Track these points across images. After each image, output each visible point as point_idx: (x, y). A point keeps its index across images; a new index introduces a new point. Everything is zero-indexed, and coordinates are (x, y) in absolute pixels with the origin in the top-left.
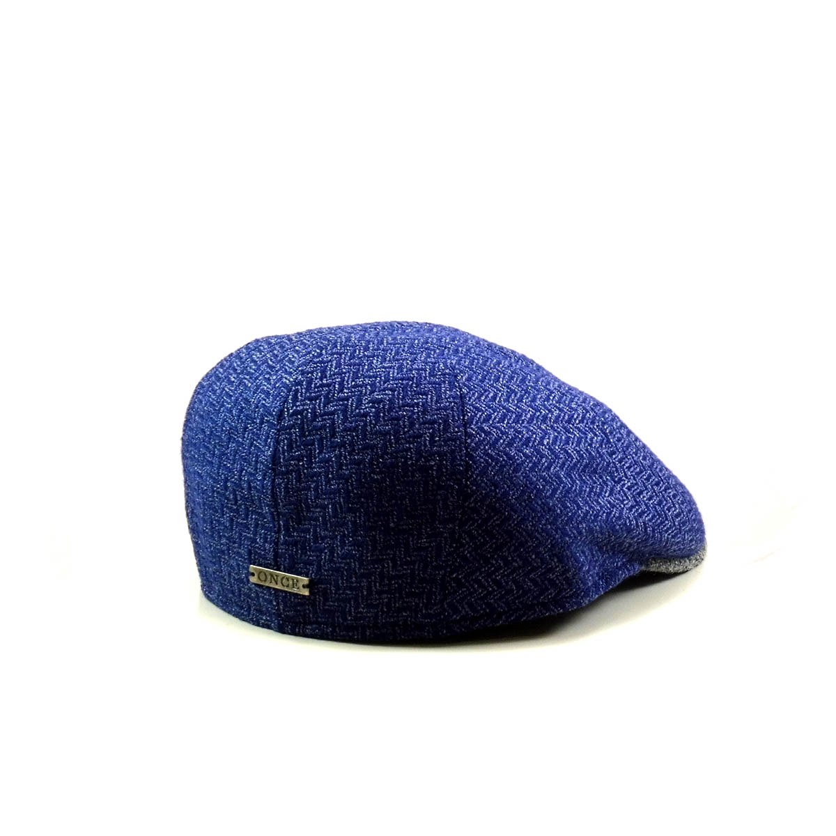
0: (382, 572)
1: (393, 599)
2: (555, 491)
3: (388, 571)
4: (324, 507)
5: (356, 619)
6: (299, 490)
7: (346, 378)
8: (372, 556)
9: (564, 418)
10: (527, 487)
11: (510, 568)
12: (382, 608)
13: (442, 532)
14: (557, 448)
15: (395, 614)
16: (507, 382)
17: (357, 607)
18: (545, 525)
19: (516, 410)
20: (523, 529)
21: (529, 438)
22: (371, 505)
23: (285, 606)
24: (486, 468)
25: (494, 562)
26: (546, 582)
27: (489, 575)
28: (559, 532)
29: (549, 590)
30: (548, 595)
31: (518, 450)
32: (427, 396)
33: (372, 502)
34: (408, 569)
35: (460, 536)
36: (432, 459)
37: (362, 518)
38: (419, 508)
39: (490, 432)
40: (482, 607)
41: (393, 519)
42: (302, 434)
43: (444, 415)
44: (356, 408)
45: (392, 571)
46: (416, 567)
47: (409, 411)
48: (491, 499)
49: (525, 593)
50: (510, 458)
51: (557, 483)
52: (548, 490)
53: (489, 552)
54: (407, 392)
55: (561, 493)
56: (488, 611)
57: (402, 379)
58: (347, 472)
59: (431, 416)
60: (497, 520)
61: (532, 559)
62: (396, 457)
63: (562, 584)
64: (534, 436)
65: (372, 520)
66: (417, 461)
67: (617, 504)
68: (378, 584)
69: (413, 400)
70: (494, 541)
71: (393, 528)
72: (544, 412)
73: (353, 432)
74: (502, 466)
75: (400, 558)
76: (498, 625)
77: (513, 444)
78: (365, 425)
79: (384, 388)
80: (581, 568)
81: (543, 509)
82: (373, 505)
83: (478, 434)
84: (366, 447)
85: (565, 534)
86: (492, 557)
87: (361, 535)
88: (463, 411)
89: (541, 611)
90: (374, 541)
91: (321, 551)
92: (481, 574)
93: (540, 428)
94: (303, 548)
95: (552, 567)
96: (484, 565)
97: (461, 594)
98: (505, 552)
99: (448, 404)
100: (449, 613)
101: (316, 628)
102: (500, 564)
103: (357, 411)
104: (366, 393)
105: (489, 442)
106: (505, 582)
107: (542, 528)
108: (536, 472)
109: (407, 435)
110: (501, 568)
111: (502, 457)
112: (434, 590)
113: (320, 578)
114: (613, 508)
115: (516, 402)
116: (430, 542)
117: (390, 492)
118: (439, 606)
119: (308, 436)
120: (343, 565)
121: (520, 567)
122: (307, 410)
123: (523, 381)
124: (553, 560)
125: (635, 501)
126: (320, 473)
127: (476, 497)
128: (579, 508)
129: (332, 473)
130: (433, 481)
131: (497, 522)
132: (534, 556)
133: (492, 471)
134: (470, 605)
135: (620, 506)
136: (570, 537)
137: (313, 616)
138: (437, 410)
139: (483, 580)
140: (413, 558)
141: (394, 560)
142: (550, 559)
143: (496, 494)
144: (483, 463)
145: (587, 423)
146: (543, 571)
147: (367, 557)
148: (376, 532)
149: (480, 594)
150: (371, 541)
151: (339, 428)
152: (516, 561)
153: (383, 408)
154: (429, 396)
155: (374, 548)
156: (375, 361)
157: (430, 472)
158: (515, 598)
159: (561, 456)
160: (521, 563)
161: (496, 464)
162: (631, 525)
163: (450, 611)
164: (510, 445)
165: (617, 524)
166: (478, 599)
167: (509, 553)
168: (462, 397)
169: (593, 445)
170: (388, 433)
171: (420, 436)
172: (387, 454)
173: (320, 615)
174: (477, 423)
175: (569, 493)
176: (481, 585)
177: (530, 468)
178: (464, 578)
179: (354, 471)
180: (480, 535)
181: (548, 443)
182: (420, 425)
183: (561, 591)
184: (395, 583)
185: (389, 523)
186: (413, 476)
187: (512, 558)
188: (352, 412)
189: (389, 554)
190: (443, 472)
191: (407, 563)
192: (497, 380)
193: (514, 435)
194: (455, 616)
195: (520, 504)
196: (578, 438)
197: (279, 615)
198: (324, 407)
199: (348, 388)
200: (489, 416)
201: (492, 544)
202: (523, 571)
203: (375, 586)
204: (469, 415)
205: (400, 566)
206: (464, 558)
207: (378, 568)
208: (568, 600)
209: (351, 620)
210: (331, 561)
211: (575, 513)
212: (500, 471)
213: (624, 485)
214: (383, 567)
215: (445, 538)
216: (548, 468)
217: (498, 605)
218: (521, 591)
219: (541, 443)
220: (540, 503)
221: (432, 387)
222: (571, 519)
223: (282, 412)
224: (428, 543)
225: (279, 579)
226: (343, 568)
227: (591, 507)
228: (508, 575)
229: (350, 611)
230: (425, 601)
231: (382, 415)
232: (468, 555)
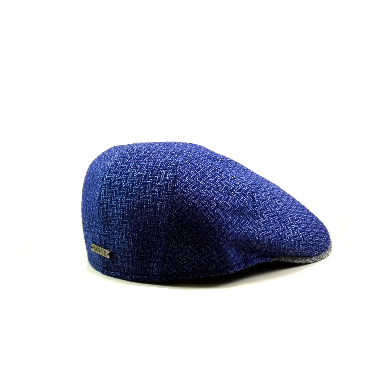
0: (137, 250)
1: (143, 263)
2: (216, 221)
3: (140, 251)
4: (115, 220)
5: (129, 270)
6: (107, 212)
7: (131, 165)
8: (133, 243)
9: (229, 189)
10: (201, 218)
11: (193, 254)
12: (138, 267)
13: (162, 235)
14: (221, 202)
15: (144, 270)
16: (204, 171)
17: (128, 266)
18: (209, 235)
19: (203, 184)
20: (198, 237)
21: (206, 196)
22: (132, 221)
23: (103, 263)
24: (181, 208)
25: (185, 250)
26: (211, 261)
27: (184, 256)
28: (216, 239)
29: (213, 265)
30: (212, 267)
31: (199, 202)
32: (161, 175)
33: (133, 220)
34: (149, 250)
35: (169, 237)
36: (158, 203)
37: (129, 227)
38: (152, 223)
39: (186, 193)
40: (181, 270)
41: (141, 227)
42: (110, 188)
43: (166, 183)
44: (131, 178)
45: (142, 251)
46: (152, 250)
47: (152, 181)
48: (183, 223)
49: (201, 265)
50: (194, 204)
51: (217, 217)
52: (212, 220)
53: (183, 246)
54: (153, 173)
55: (219, 222)
56: (184, 272)
57: (153, 167)
58: (124, 206)
59: (161, 184)
60: (186, 231)
61: (203, 250)
62: (143, 201)
63: (219, 263)
64: (209, 196)
65: (133, 228)
66: (152, 203)
67: (253, 229)
68: (136, 256)
69: (155, 176)
70: (185, 241)
71: (141, 232)
72: (219, 185)
73: (128, 188)
74: (189, 208)
75: (145, 245)
76: (190, 278)
77: (197, 198)
78: (133, 186)
79: (144, 170)
80: (228, 257)
81: (209, 228)
82: (133, 221)
83: (180, 193)
84: (132, 195)
85: (219, 240)
86: (184, 248)
87: (128, 234)
88: (175, 182)
89: (209, 274)
90: (133, 237)
91: (115, 239)
92: (180, 255)
93: (214, 192)
94: (109, 238)
95: (213, 254)
96: (181, 251)
97: (171, 263)
98: (190, 246)
99: (169, 179)
100: (166, 271)
101: (114, 273)
102: (188, 251)
103: (131, 179)
104: (136, 172)
105: (184, 197)
106: (191, 259)
107: (207, 237)
108: (207, 212)
109: (149, 191)
110: (188, 253)
111: (190, 204)
112: (159, 260)
113: (114, 252)
114: (249, 231)
115: (205, 180)
116: (157, 239)
117: (140, 216)
118: (162, 268)
119: (112, 189)
120: (122, 246)
121: (197, 254)
122: (112, 177)
123: (214, 171)
124: (213, 251)
125: (266, 228)
126: (115, 205)
127: (176, 221)
128: (229, 229)
129: (119, 206)
130: (158, 212)
131: (186, 233)
132: (203, 249)
133: (184, 210)
134: (176, 269)
135: (254, 230)
136: (222, 242)
137: (113, 267)
138: (163, 181)
139: (181, 258)
140: (150, 246)
141: (142, 246)
142: (212, 251)
143: (185, 220)
144: (180, 206)
145: (242, 192)
146: (209, 256)
147: (131, 244)
148: (134, 233)
149: (180, 264)
150: (132, 236)
151: (123, 186)
152: (195, 250)
153: (142, 179)
154: (162, 175)
155: (134, 240)
156: (146, 158)
157: (157, 208)
158: (196, 267)
159: (222, 205)
160: (197, 252)
161: (187, 207)
162: (259, 239)
163: (167, 270)
164: (195, 199)
165: (251, 238)
166: (179, 266)
167: (192, 247)
168: (176, 176)
169: (243, 202)
170: (141, 189)
171: (155, 192)
172: (140, 199)
173: (115, 268)
174: (180, 188)
175: (224, 222)
176: (180, 260)
177: (204, 210)
178: (172, 256)
179: (127, 205)
180: (178, 238)
181: (215, 200)
182: (155, 187)
183: (219, 266)
184: (143, 256)
185: (139, 230)
186: (150, 209)
187: (193, 249)
188: (129, 180)
189: (139, 243)
190: (162, 209)
191: (148, 248)
192: (199, 169)
193: (199, 194)
194: (169, 273)
195: (197, 225)
196: (235, 198)
197: (102, 266)
198: (119, 177)
199: (130, 169)
200: (187, 186)
201: (184, 242)
202: (199, 255)
203: (135, 257)
204: (177, 184)
205: (145, 249)
206: (172, 248)
207: (136, 249)
208: (223, 270)
209: (126, 271)
210: (118, 244)
211: (226, 231)
212: (188, 210)
213: (260, 221)
214: (138, 248)
215: (163, 238)
216: (214, 210)
217: (189, 269)
218: (199, 264)
219: (212, 199)
220: (207, 225)
221: (165, 171)
222: (224, 234)
223: (104, 178)
224: (156, 239)
225: (100, 250)
226: (122, 248)
227: (236, 229)
228: (192, 257)
229: (126, 267)
230: (156, 265)
231: (140, 182)
232: (174, 246)
